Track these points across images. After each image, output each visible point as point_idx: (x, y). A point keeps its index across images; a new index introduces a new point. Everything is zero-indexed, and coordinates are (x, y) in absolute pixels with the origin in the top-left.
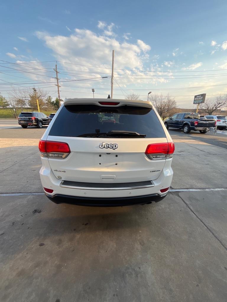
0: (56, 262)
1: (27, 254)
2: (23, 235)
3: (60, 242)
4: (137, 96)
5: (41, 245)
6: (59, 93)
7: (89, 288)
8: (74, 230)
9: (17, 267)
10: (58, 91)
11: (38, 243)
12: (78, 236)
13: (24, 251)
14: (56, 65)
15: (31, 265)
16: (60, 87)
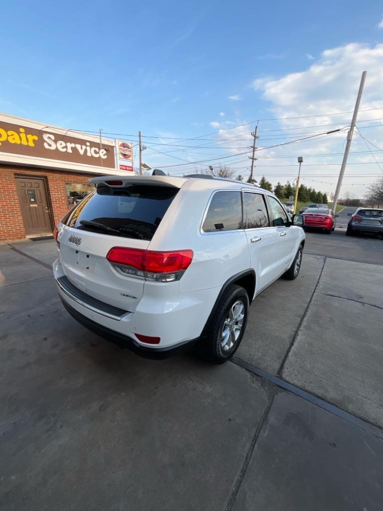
6: (252, 171)
10: (252, 166)
14: (256, 127)
16: (255, 159)
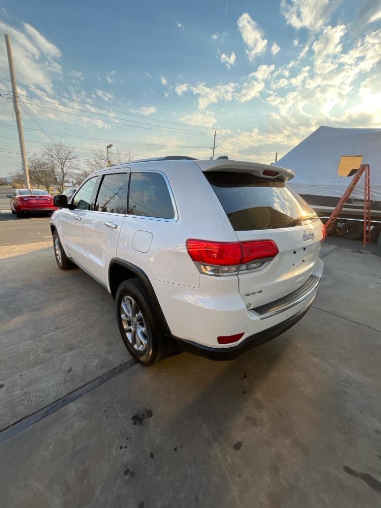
0: (286, 443)
1: (240, 476)
2: (187, 467)
3: (253, 421)
4: (68, 147)
5: (238, 446)
7: (344, 428)
8: (244, 392)
9: (258, 504)
11: (231, 450)
12: (259, 395)
13: (229, 480)
15: (268, 479)
